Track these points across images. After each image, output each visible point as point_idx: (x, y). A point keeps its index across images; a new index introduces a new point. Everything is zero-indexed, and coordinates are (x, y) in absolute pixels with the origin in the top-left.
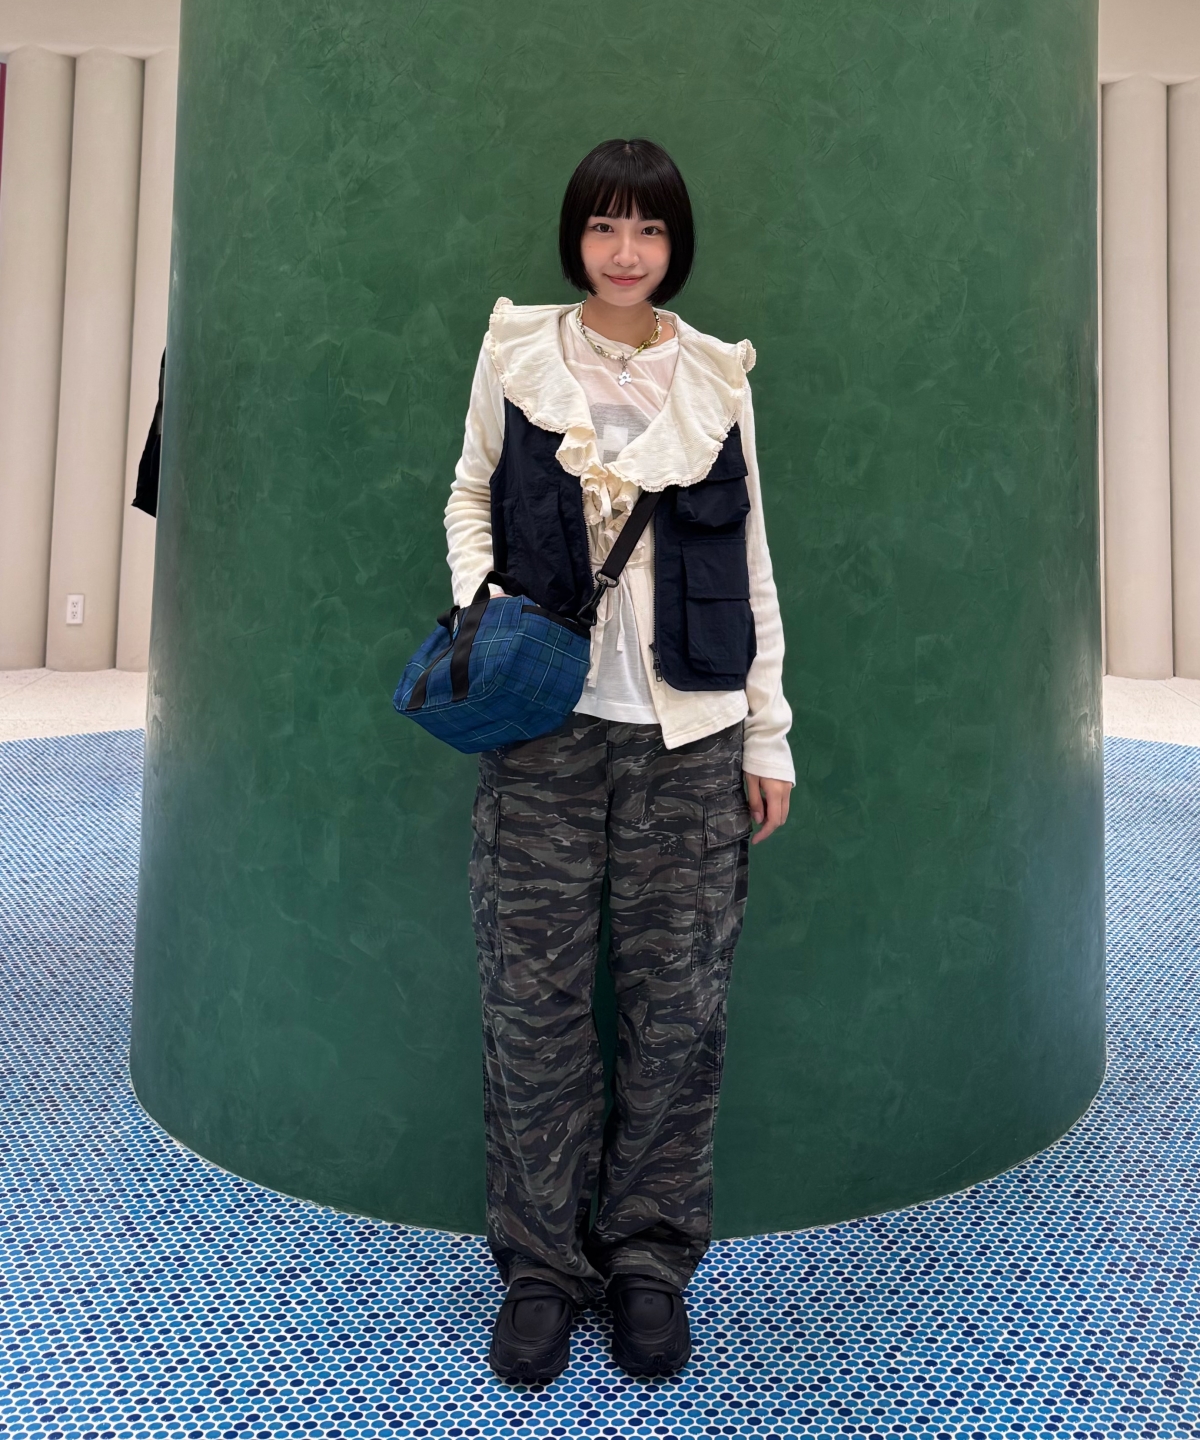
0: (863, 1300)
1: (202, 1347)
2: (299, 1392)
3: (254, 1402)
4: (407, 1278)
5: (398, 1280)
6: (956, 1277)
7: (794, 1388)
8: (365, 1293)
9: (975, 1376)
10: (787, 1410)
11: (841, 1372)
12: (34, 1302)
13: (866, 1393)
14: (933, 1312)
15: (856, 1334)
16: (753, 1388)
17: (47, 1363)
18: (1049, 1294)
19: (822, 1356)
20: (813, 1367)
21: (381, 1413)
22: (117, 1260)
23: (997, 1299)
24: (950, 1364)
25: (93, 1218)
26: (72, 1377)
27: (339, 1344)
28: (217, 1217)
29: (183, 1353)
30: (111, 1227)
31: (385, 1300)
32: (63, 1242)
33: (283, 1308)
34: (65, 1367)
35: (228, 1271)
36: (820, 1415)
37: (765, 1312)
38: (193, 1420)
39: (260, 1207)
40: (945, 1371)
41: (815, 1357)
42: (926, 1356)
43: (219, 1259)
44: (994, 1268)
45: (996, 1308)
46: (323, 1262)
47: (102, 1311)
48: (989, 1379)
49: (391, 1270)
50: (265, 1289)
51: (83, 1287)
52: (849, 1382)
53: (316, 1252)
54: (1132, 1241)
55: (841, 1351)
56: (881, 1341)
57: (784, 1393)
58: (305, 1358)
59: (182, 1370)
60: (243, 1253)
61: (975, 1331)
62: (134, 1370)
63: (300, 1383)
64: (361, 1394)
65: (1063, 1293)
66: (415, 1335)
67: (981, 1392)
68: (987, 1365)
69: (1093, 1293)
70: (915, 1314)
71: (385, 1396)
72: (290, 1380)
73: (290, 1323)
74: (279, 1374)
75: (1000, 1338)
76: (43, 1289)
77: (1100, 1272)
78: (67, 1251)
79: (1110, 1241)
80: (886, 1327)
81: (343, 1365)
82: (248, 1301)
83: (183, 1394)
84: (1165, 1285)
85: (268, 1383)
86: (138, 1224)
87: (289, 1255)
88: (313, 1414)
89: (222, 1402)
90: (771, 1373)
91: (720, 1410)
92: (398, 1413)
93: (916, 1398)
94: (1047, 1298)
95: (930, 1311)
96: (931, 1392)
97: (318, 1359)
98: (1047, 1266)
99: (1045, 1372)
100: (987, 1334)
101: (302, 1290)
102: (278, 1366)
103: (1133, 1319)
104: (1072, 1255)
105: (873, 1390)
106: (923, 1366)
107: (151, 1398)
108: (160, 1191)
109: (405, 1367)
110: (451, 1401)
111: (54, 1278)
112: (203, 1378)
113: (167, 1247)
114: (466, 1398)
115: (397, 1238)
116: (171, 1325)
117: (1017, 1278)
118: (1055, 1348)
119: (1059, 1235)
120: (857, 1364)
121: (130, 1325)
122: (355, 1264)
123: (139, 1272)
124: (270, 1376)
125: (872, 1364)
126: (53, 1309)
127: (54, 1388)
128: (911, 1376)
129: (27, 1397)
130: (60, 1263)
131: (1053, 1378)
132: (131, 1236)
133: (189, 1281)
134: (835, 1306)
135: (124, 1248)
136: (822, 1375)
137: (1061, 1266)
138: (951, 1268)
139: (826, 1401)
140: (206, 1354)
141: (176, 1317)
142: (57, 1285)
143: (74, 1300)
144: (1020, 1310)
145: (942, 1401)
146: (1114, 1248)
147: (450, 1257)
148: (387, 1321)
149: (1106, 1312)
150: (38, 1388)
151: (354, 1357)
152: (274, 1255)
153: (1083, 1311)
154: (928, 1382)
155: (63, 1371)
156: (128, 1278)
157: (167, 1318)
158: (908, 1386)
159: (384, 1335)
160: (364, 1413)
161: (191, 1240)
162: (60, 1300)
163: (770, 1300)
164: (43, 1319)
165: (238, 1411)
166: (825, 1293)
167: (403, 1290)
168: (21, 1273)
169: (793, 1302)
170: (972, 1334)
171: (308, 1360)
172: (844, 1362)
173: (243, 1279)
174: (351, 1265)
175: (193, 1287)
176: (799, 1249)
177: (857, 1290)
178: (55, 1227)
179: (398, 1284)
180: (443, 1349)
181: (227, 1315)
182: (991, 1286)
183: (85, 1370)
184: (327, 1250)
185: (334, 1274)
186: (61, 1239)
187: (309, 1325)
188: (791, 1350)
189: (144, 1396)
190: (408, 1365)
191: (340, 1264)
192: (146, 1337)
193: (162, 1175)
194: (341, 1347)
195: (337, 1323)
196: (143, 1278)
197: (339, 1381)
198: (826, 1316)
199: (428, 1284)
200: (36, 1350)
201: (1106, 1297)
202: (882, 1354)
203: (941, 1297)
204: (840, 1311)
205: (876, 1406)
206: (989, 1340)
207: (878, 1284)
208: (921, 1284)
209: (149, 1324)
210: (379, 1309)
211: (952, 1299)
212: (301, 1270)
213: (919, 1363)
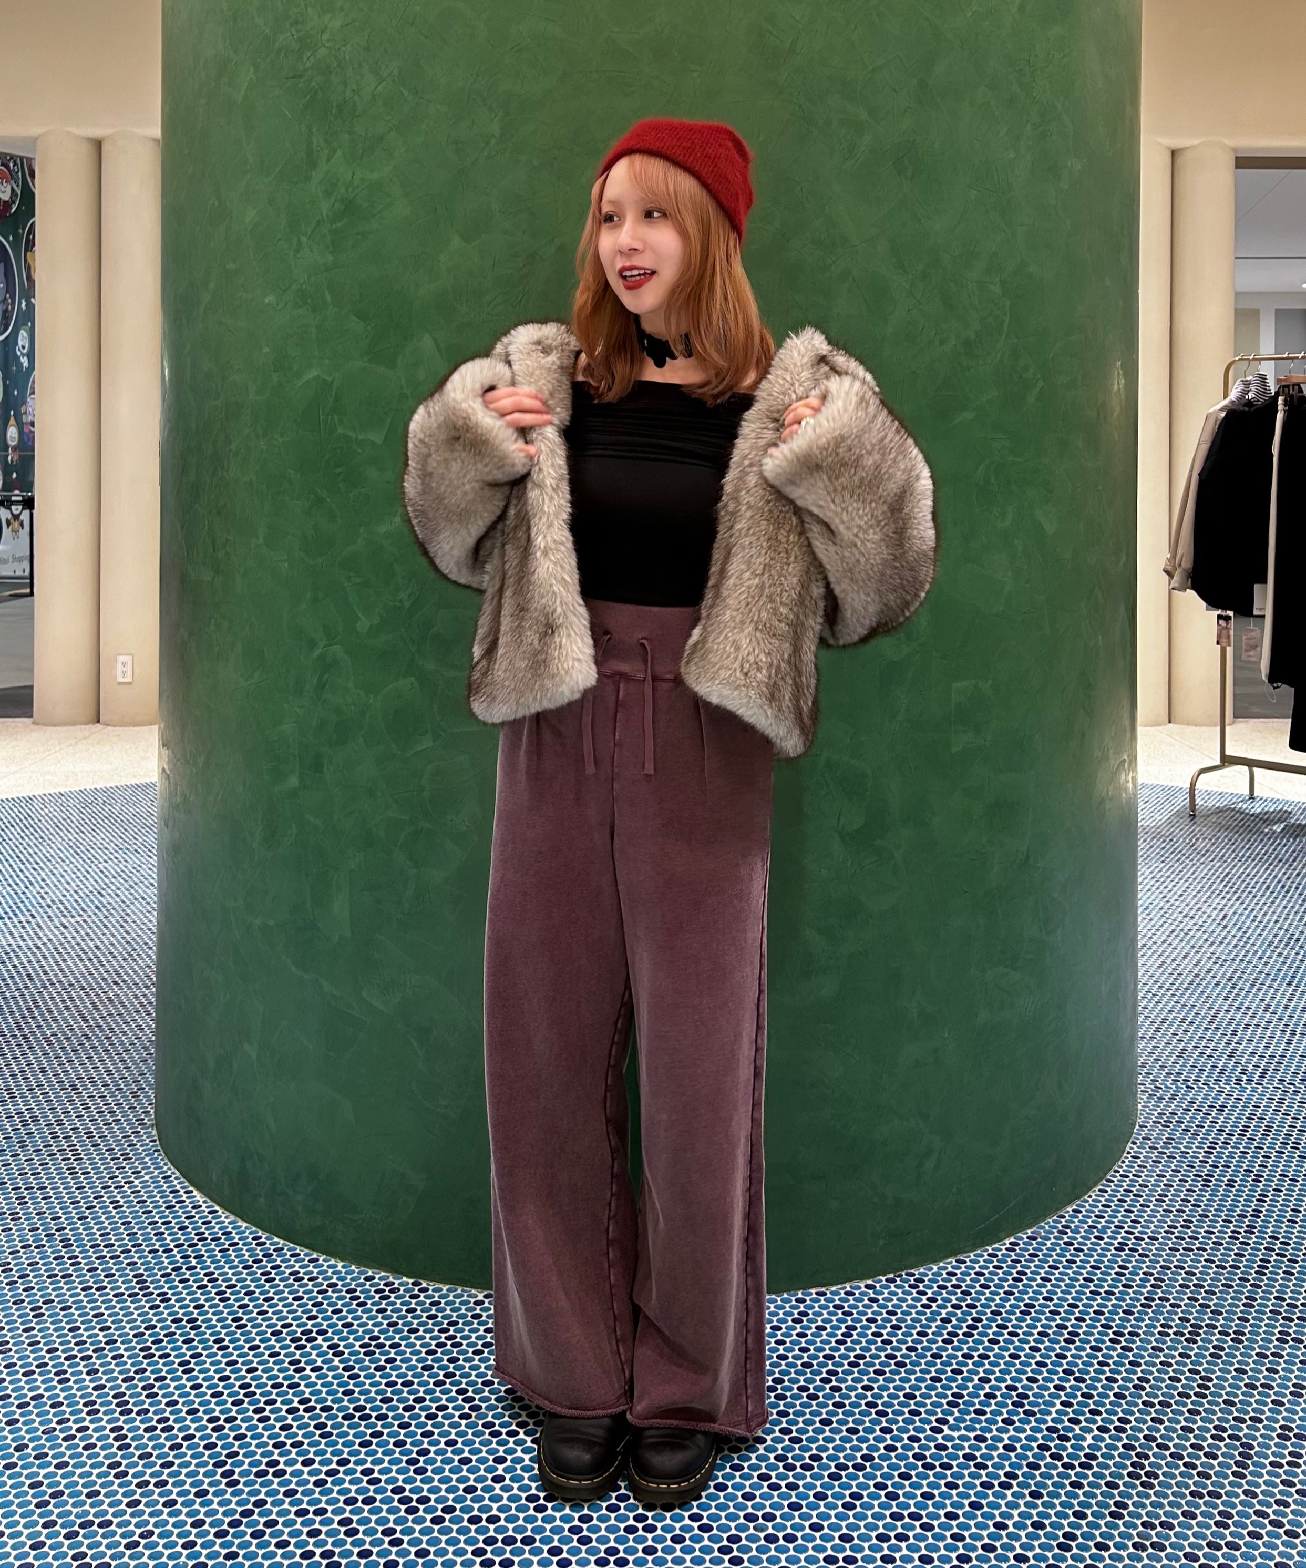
0: (904, 1365)
1: (210, 1421)
2: (310, 1473)
3: (262, 1485)
4: (427, 1340)
5: (418, 1343)
6: (1001, 1339)
7: (836, 1467)
8: (383, 1358)
9: (1029, 1454)
10: (829, 1493)
11: (886, 1448)
12: (38, 1371)
13: (913, 1473)
14: (979, 1380)
15: (899, 1404)
16: (793, 1468)
17: (47, 1440)
18: (1101, 1359)
19: (864, 1430)
20: (855, 1443)
21: (397, 1497)
22: (128, 1322)
23: (1045, 1365)
24: (1002, 1440)
25: (106, 1276)
26: (71, 1457)
27: (354, 1416)
28: (233, 1274)
29: (189, 1428)
30: (124, 1286)
31: (404, 1365)
32: (74, 1303)
33: (297, 1375)
34: (65, 1444)
35: (242, 1334)
36: (866, 1499)
37: (802, 1378)
38: (196, 1506)
39: (278, 1263)
40: (997, 1448)
41: (857, 1431)
42: (974, 1430)
43: (233, 1320)
44: (1040, 1329)
45: (1045, 1374)
46: (340, 1323)
47: (107, 1381)
48: (1044, 1458)
49: (409, 1331)
50: (279, 1354)
51: (90, 1353)
52: (894, 1460)
53: (334, 1312)
54: (1183, 1300)
55: (884, 1424)
56: (926, 1412)
57: (826, 1474)
58: (318, 1432)
59: (188, 1448)
60: (259, 1313)
61: (1025, 1402)
62: (137, 1448)
63: (312, 1462)
64: (376, 1475)
65: (1116, 1359)
66: (434, 1405)
67: (1037, 1473)
68: (1041, 1442)
69: (1148, 1358)
70: (960, 1382)
71: (401, 1477)
72: (301, 1459)
73: (304, 1393)
74: (290, 1452)
75: (1053, 1410)
76: (48, 1356)
77: (1153, 1334)
78: (77, 1313)
79: (1160, 1299)
80: (930, 1397)
81: (358, 1441)
82: (260, 1368)
83: (187, 1475)
84: (1223, 1349)
85: (277, 1463)
86: (152, 1282)
87: (305, 1316)
88: (324, 1499)
89: (229, 1484)
90: (811, 1449)
91: (758, 1493)
92: (415, 1497)
93: (967, 1479)
94: (1099, 1363)
95: (976, 1378)
96: (983, 1472)
97: (331, 1434)
98: (1096, 1327)
99: (1104, 1450)
100: (1038, 1404)
101: (318, 1355)
102: (289, 1442)
103: (1192, 1388)
104: (1122, 1315)
105: (921, 1469)
106: (973, 1442)
107: (153, 1481)
108: (176, 1246)
109: (423, 1443)
110: (471, 1483)
111: (61, 1344)
112: (210, 1457)
113: (180, 1308)
114: (486, 1479)
115: (419, 1296)
116: (180, 1396)
117: (1066, 1341)
118: (1112, 1422)
119: (1106, 1292)
120: (902, 1439)
121: (136, 1397)
122: (374, 1325)
123: (150, 1336)
124: (280, 1455)
125: (917, 1440)
126: (57, 1378)
127: (52, 1469)
128: (961, 1453)
129: (23, 1479)
130: (68, 1327)
131: (1113, 1457)
132: (144, 1295)
133: (200, 1346)
134: (875, 1372)
135: (136, 1309)
136: (865, 1452)
137: (1111, 1327)
138: (995, 1329)
139: (872, 1483)
140: (214, 1430)
141: (185, 1386)
142: (64, 1351)
143: (80, 1368)
144: (1071, 1378)
145: (996, 1483)
146: (1165, 1307)
147: (472, 1317)
148: (406, 1389)
149: (1163, 1381)
150: (35, 1469)
151: (369, 1431)
152: (290, 1316)
153: (1139, 1379)
154: (979, 1460)
155: (62, 1449)
156: (137, 1343)
157: (176, 1388)
158: (958, 1466)
159: (401, 1406)
160: (379, 1497)
161: (206, 1300)
162: (65, 1368)
163: (806, 1365)
164: (46, 1390)
165: (244, 1496)
166: (864, 1357)
167: (423, 1355)
168: (27, 1338)
169: (831, 1367)
170: (1022, 1405)
171: (321, 1436)
172: (888, 1436)
173: (257, 1343)
174: (370, 1327)
175: (205, 1353)
176: (834, 1307)
177: (898, 1354)
178: (66, 1287)
179: (418, 1347)
180: (464, 1422)
181: (238, 1384)
182: (1038, 1350)
183: (86, 1448)
184: (345, 1309)
185: (352, 1337)
186: (71, 1300)
187: (324, 1395)
188: (832, 1423)
189: (147, 1478)
190: (426, 1440)
191: (359, 1325)
192: (152, 1409)
193: (180, 1229)
194: (356, 1420)
195: (353, 1392)
196: (153, 1343)
197: (353, 1459)
198: (866, 1383)
199: (449, 1347)
200: (36, 1425)
201: (1161, 1363)
202: (927, 1427)
203: (986, 1362)
204: (881, 1378)
205: (925, 1489)
206: (1040, 1412)
207: (919, 1347)
208: (965, 1347)
209: (157, 1394)
210: (397, 1376)
211: (999, 1365)
212: (318, 1333)
213: (967, 1439)
